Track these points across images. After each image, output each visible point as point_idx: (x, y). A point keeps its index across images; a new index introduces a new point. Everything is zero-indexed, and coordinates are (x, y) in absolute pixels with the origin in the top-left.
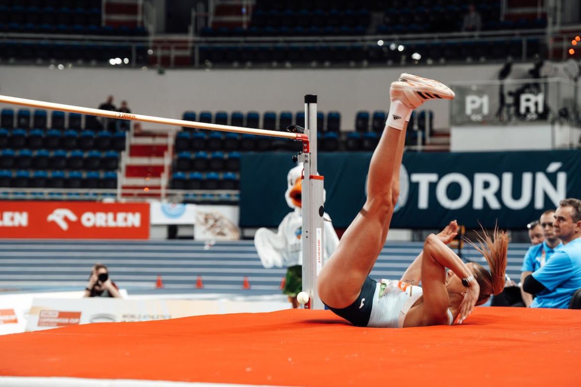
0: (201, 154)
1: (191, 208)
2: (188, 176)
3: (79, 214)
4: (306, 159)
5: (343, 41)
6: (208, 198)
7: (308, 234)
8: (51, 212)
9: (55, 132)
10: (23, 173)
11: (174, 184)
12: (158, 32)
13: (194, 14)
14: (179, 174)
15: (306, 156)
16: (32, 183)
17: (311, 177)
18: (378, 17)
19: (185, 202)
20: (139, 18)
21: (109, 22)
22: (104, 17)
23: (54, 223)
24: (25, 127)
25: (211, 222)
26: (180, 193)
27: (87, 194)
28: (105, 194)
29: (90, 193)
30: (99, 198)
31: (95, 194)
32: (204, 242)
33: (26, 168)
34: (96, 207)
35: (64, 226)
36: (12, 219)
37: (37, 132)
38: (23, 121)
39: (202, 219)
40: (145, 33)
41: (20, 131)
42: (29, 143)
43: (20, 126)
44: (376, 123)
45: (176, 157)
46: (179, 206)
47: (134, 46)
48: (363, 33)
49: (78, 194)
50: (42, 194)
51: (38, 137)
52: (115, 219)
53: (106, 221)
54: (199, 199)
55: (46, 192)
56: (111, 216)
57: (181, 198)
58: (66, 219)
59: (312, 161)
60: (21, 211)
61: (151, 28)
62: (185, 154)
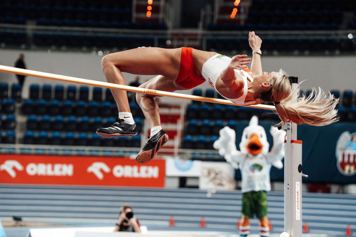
0: (206, 122)
1: (197, 164)
2: (195, 139)
3: (111, 167)
4: (289, 127)
5: (320, 34)
6: (211, 156)
7: (289, 187)
8: (90, 164)
9: (95, 103)
10: (70, 134)
11: (185, 145)
12: (175, 27)
13: (203, 13)
14: (189, 137)
15: (288, 125)
16: (77, 142)
17: (292, 141)
18: (348, 16)
19: (193, 159)
20: (161, 16)
21: (138, 19)
22: (135, 15)
23: (92, 174)
24: (73, 99)
25: (213, 175)
26: (189, 152)
27: (118, 152)
28: (131, 152)
29: (120, 150)
30: (127, 155)
31: (124, 152)
32: (206, 191)
33: (72, 131)
34: (124, 161)
35: (100, 176)
36: (61, 170)
37: (82, 103)
38: (71, 95)
39: (205, 172)
40: (165, 27)
41: (69, 103)
42: (75, 111)
43: (69, 98)
44: (346, 100)
45: (187, 123)
46: (188, 162)
47: (156, 38)
48: (336, 29)
49: (111, 151)
50: (84, 151)
51: (81, 107)
52: (139, 171)
53: (132, 173)
54: (204, 157)
55: (87, 150)
56: (135, 168)
57: (190, 156)
58: (102, 171)
59: (293, 129)
60: (68, 163)
61: (170, 24)
62: (194, 122)
